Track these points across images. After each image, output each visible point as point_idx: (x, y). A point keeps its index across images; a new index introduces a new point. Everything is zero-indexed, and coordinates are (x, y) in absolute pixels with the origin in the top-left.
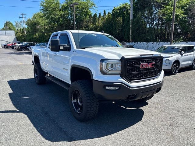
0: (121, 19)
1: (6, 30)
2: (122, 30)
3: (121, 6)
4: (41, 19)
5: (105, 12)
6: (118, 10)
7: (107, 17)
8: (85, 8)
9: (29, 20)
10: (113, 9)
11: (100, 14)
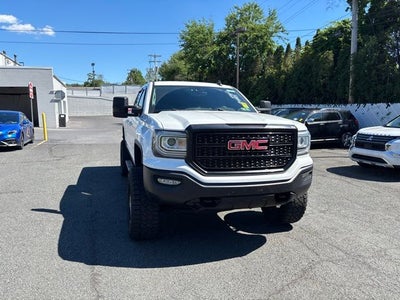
0: (330, 55)
1: (130, 84)
2: (331, 78)
3: (334, 26)
4: (183, 62)
5: (298, 40)
6: (326, 34)
7: (302, 51)
8: (262, 37)
9: (164, 66)
10: (315, 33)
11: (289, 46)
